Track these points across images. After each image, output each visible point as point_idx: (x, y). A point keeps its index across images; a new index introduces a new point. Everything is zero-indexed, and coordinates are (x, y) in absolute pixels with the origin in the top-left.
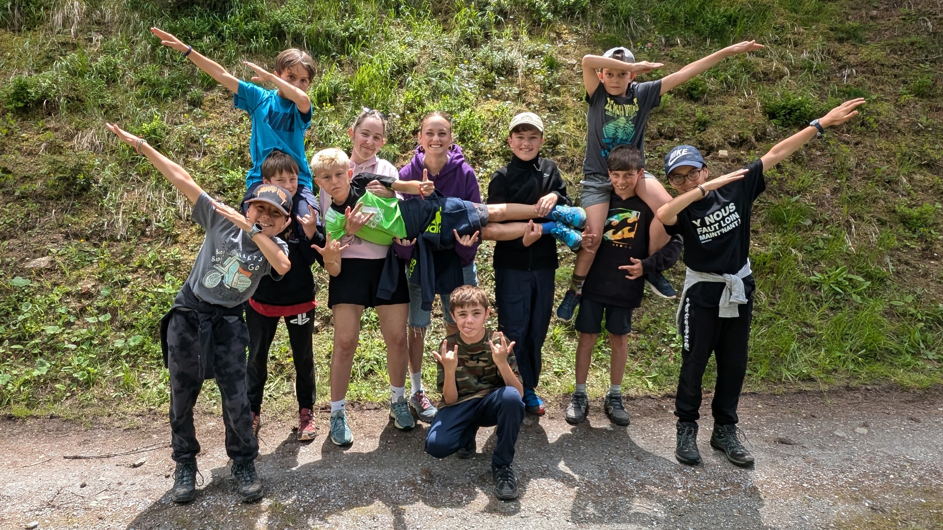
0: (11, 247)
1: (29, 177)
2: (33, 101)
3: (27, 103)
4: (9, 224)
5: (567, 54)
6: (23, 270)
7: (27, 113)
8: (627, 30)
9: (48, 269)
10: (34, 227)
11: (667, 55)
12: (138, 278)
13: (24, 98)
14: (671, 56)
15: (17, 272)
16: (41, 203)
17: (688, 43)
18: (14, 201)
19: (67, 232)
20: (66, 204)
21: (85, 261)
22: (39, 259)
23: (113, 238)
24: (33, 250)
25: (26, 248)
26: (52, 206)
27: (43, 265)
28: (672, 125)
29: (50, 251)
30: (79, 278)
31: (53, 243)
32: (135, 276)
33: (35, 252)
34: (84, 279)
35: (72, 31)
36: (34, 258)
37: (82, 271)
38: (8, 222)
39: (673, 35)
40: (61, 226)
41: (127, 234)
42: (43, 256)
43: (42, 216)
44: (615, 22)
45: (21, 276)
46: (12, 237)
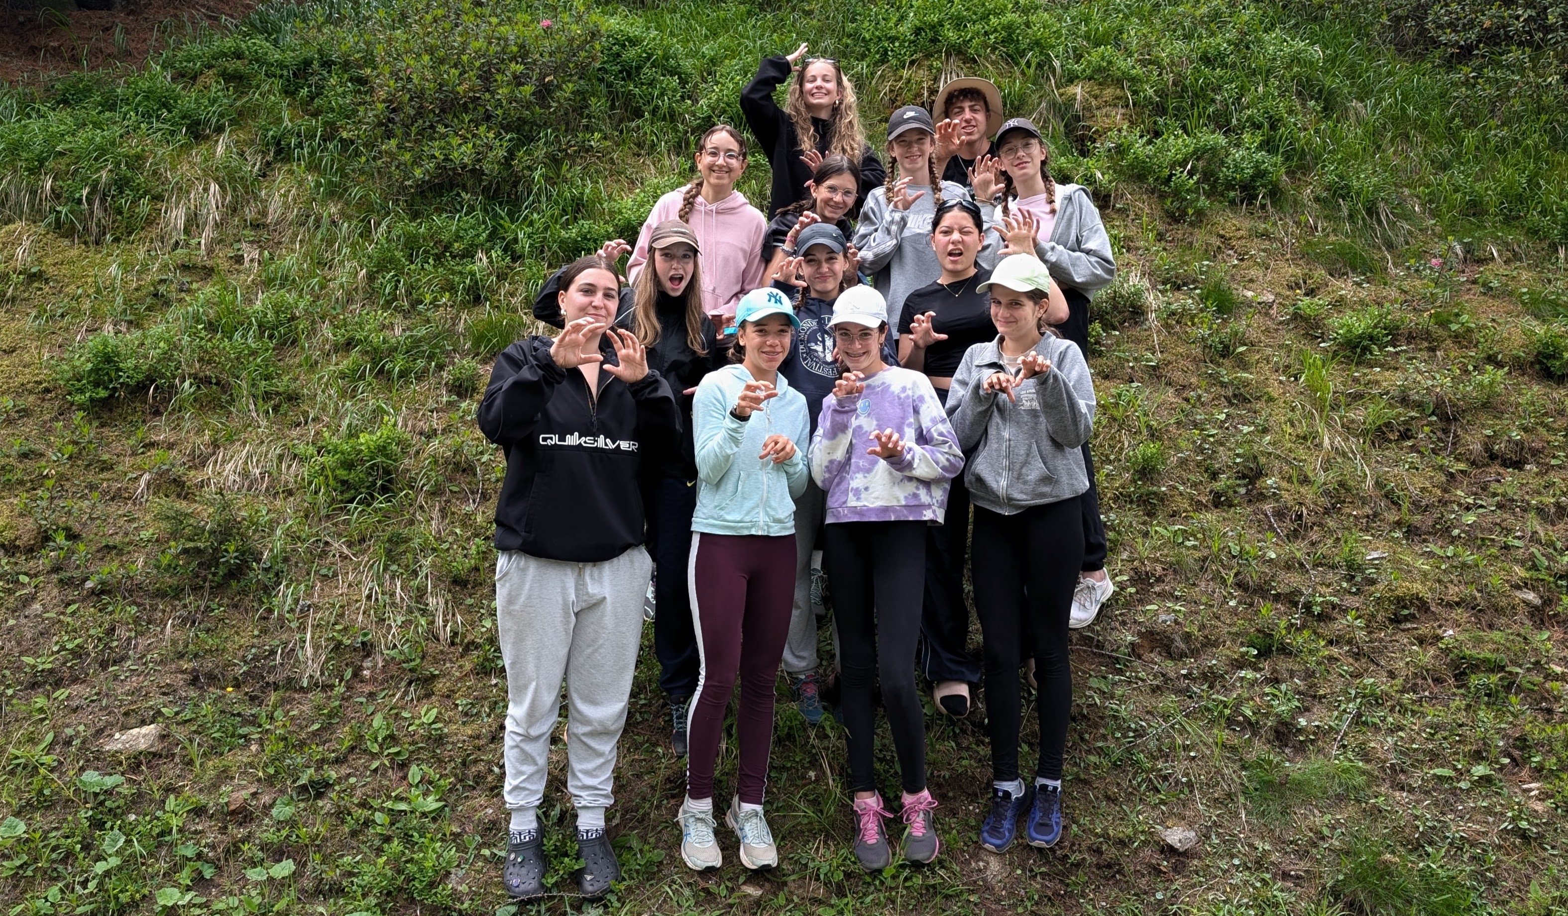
0: (74, 703)
1: (115, 547)
2: (128, 385)
3: (115, 389)
4: (72, 652)
5: (1251, 281)
6: (99, 756)
7: (111, 410)
8: (1374, 230)
9: (154, 755)
10: (123, 659)
11: (1474, 282)
12: (349, 775)
13: (111, 381)
14: (1484, 285)
15: (88, 761)
16: (138, 605)
17: (1516, 257)
18: (83, 601)
19: (194, 670)
20: (192, 608)
21: (233, 736)
22: (135, 731)
23: (291, 684)
24: (122, 710)
25: (107, 707)
26: (164, 611)
27: (143, 746)
28: (1516, 435)
29: (159, 713)
30: (224, 775)
31: (164, 694)
32: (344, 770)
33: (126, 714)
34: (232, 778)
35: (203, 242)
36: (125, 728)
37: (229, 759)
38: (70, 646)
39: (1480, 239)
40: (181, 656)
41: (322, 674)
42: (143, 723)
43: (142, 634)
44: (1345, 212)
45: (97, 769)
46: (75, 680)
